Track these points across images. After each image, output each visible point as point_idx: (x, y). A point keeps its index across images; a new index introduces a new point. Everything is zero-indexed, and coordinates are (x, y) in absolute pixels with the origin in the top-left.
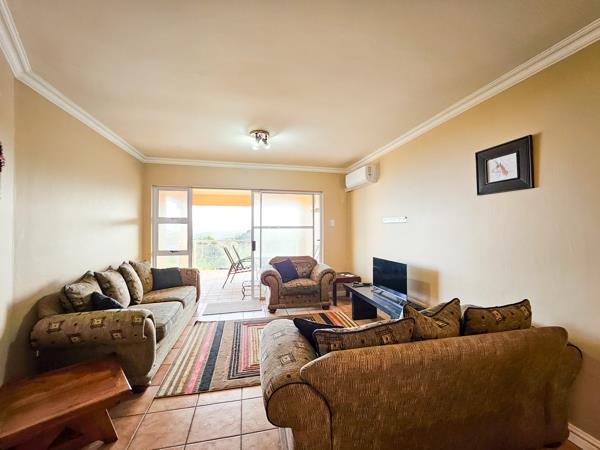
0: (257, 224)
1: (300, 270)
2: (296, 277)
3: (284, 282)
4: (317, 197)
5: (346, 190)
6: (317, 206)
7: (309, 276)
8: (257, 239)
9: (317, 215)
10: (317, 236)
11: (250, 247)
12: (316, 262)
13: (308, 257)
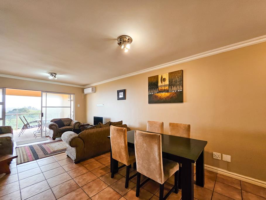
0: (44, 105)
1: (65, 123)
2: (64, 126)
3: (59, 128)
4: (72, 96)
5: (84, 94)
6: (72, 99)
7: (69, 125)
8: (44, 112)
9: (72, 102)
10: (72, 110)
11: (41, 115)
12: (72, 120)
13: (68, 119)
